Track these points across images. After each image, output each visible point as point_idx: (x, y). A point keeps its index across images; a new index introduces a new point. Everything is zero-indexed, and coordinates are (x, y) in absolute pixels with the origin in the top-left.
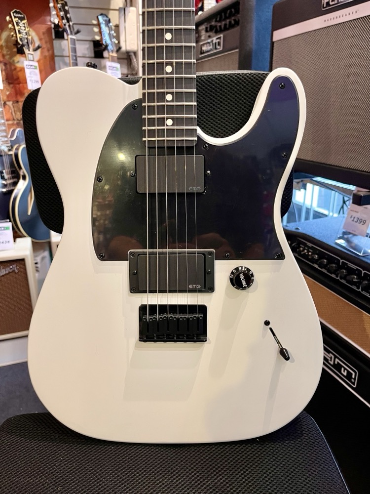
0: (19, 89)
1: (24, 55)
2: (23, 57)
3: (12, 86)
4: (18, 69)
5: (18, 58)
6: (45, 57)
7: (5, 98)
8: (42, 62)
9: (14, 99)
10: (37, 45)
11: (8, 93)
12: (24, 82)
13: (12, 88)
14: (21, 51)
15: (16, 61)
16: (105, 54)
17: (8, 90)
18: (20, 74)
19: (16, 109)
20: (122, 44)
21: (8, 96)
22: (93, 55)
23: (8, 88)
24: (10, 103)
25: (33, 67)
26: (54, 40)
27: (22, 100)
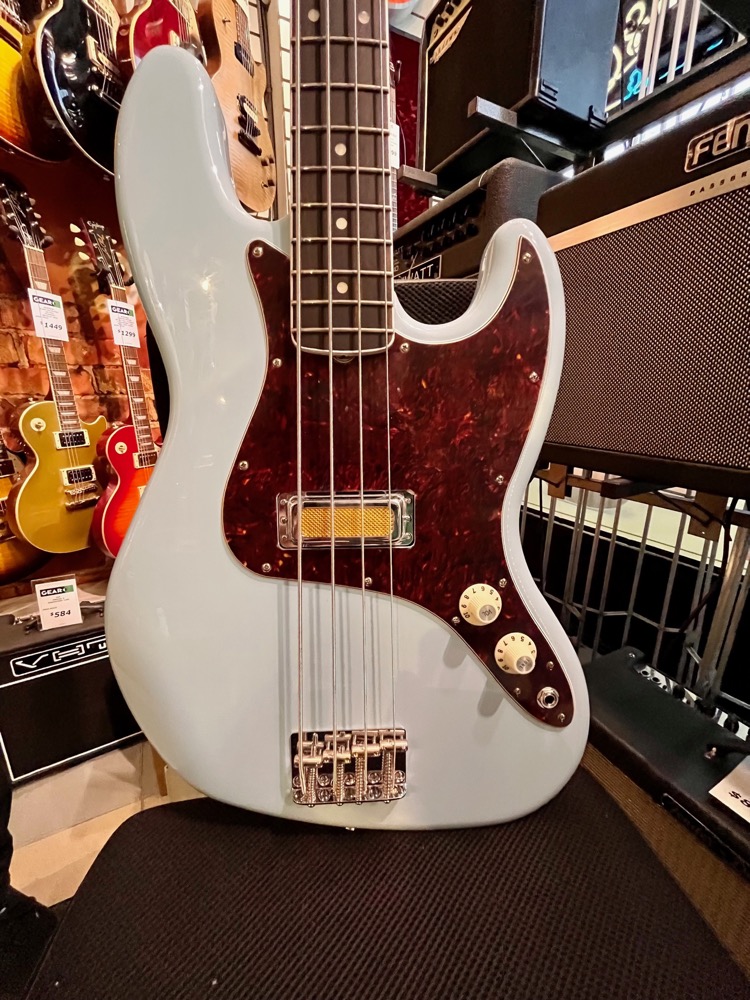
0: (105, 346)
3: (91, 341)
4: (101, 317)
5: (100, 299)
7: (81, 361)
9: (96, 363)
11: (85, 353)
13: (92, 344)
14: (105, 290)
17: (85, 348)
18: (104, 325)
19: (99, 378)
21: (86, 358)
23: (86, 345)
24: (89, 369)
27: (109, 363)
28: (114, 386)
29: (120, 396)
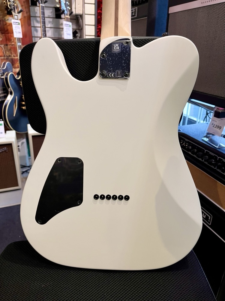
0: (8, 36)
1: (12, 15)
2: (11, 17)
3: (4, 35)
4: (8, 24)
5: (8, 17)
6: (25, 17)
8: (22, 20)
9: (5, 43)
10: (20, 10)
11: (1, 39)
12: (11, 32)
14: (10, 13)
15: (6, 19)
16: (63, 16)
17: (1, 37)
18: (9, 27)
19: (6, 50)
20: (73, 10)
21: (1, 41)
22: (55, 17)
24: (2, 46)
25: (18, 24)
26: (30, 6)
27: (10, 44)
28: (11, 53)
29: (14, 58)
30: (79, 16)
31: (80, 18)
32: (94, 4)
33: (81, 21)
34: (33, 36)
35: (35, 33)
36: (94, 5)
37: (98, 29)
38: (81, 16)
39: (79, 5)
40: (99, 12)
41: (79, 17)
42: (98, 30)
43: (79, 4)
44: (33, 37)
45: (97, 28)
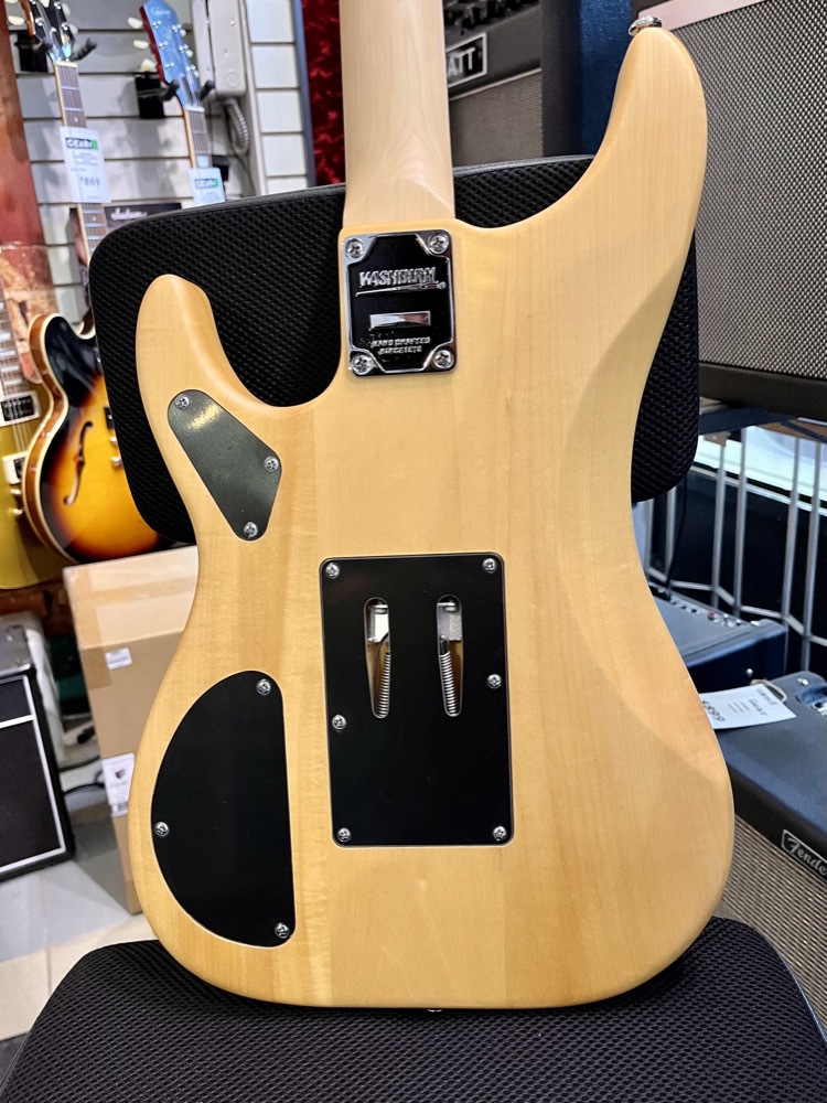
26: (18, 76)
30: (233, 102)
31: (237, 108)
32: (294, 44)
33: (242, 119)
34: (40, 200)
35: (50, 188)
36: (290, 50)
37: (316, 146)
38: (242, 99)
39: (227, 55)
40: (314, 74)
41: (232, 106)
42: (318, 152)
43: (226, 51)
44: (41, 205)
45: (311, 142)
